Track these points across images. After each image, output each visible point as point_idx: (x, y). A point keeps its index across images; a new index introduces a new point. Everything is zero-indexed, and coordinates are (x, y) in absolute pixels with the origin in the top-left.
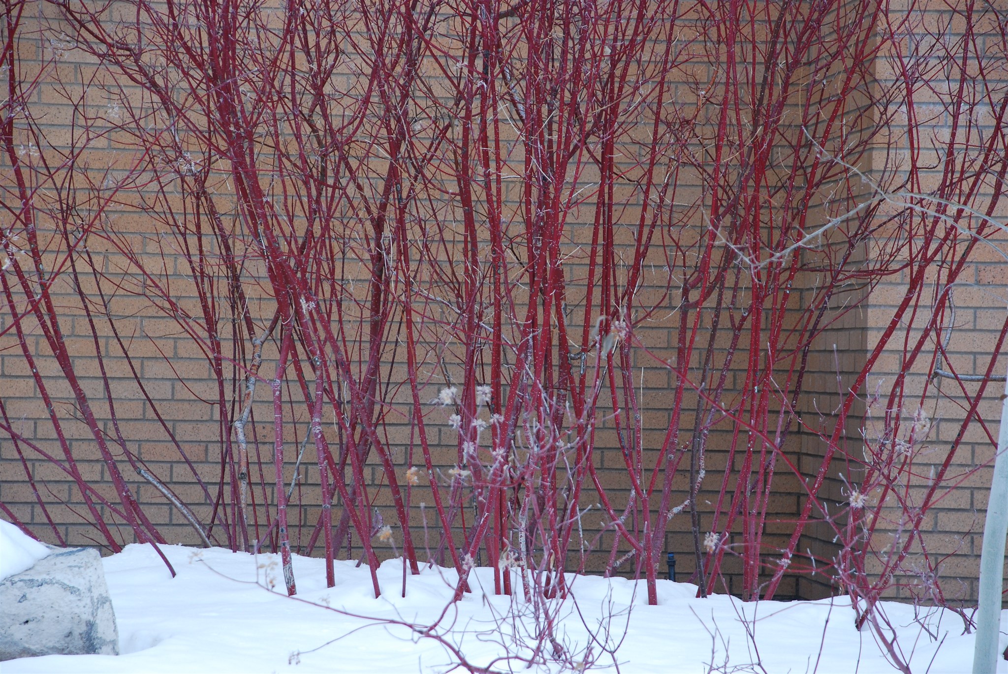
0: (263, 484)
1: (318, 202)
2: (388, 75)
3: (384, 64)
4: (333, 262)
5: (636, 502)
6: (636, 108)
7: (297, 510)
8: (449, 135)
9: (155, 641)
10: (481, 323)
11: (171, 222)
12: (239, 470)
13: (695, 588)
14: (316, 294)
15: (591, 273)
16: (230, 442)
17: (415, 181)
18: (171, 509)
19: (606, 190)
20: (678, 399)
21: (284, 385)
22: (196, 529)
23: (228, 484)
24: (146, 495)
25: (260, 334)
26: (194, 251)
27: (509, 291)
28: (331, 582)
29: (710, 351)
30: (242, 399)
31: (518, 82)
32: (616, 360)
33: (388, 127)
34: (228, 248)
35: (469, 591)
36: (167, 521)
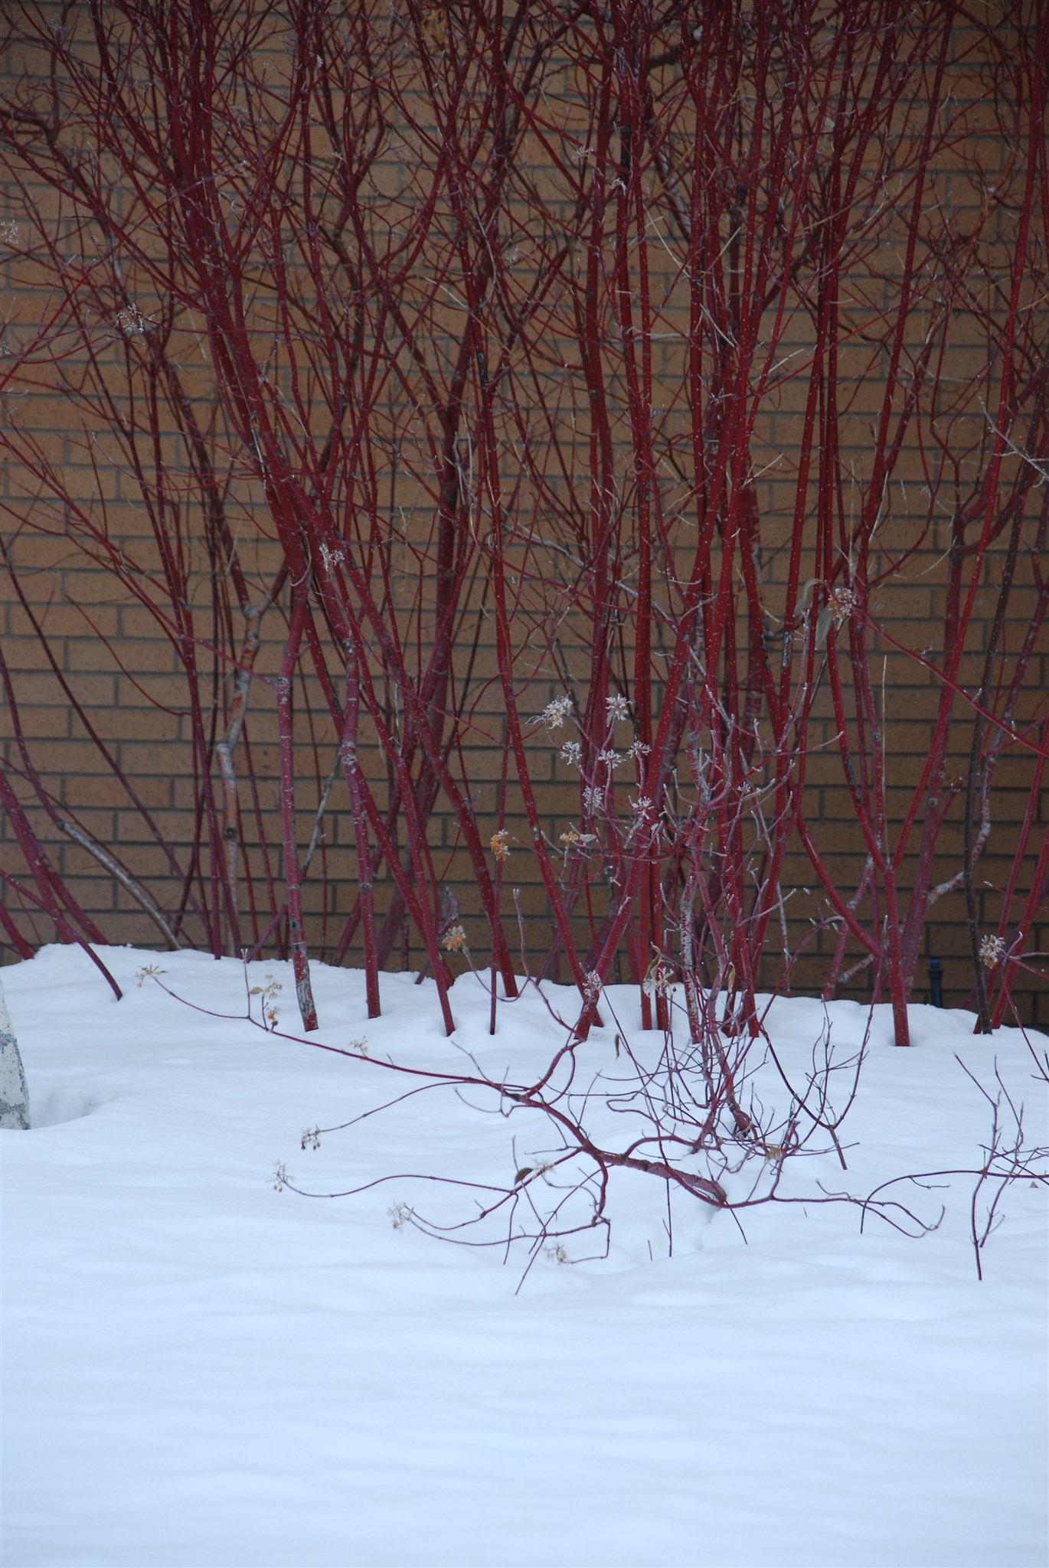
0: (264, 845)
1: (349, 384)
2: (464, 169)
3: (458, 150)
4: (374, 482)
5: (874, 877)
6: (878, 219)
7: (320, 887)
8: (565, 266)
9: (88, 1107)
10: (619, 584)
11: (110, 415)
12: (225, 824)
13: (972, 1018)
14: (346, 537)
15: (801, 499)
16: (208, 777)
17: (510, 347)
18: (115, 888)
19: (826, 357)
20: (945, 704)
21: (297, 682)
22: (156, 920)
23: (206, 845)
24: (75, 863)
25: (258, 599)
26: (146, 459)
27: (663, 531)
28: (374, 1010)
29: (999, 622)
30: (229, 705)
31: (681, 178)
32: (843, 642)
33: (464, 253)
34: (203, 456)
35: (599, 1023)
36: (109, 905)
